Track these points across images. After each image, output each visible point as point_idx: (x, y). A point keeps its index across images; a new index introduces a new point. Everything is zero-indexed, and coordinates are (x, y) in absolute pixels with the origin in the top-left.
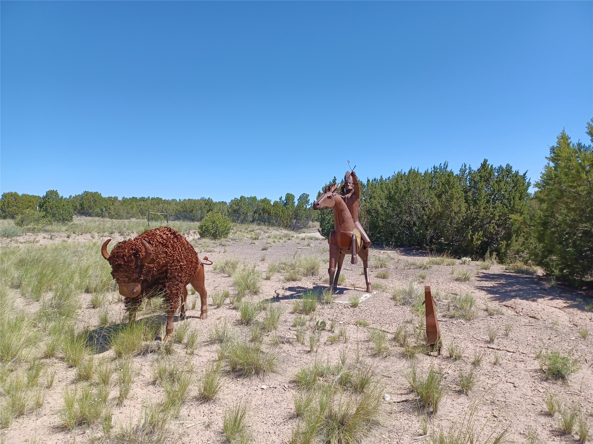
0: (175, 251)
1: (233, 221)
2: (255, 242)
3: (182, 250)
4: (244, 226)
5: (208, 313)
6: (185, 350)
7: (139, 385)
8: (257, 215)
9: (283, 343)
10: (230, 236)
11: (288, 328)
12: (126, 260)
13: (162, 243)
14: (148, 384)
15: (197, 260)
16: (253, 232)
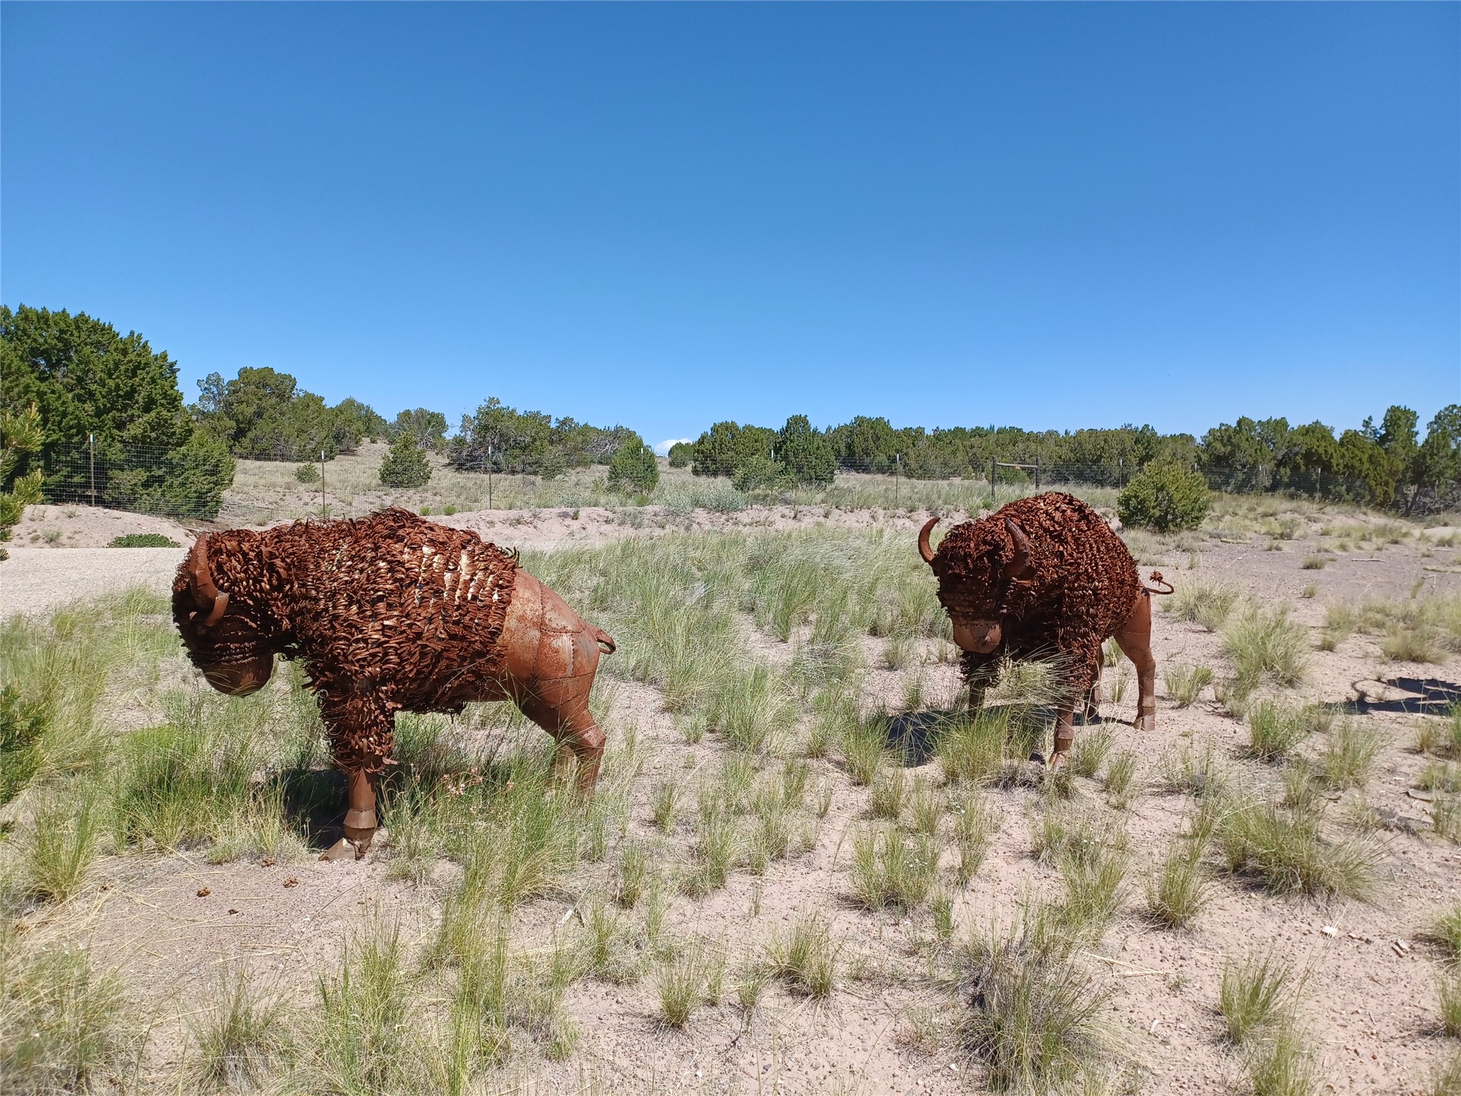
0: (1081, 553)
1: (1214, 487)
2: (1281, 545)
3: (1099, 550)
4: (1246, 502)
5: (1158, 716)
6: (1104, 795)
7: (1001, 853)
8: (1285, 472)
9: (1386, 827)
10: (1205, 525)
11: (1402, 790)
12: (971, 566)
13: (1053, 532)
14: (1021, 855)
15: (1136, 580)
16: (1272, 519)
